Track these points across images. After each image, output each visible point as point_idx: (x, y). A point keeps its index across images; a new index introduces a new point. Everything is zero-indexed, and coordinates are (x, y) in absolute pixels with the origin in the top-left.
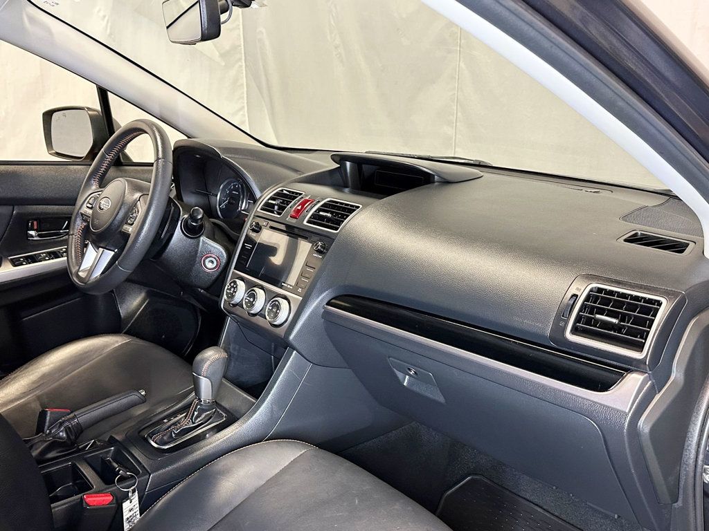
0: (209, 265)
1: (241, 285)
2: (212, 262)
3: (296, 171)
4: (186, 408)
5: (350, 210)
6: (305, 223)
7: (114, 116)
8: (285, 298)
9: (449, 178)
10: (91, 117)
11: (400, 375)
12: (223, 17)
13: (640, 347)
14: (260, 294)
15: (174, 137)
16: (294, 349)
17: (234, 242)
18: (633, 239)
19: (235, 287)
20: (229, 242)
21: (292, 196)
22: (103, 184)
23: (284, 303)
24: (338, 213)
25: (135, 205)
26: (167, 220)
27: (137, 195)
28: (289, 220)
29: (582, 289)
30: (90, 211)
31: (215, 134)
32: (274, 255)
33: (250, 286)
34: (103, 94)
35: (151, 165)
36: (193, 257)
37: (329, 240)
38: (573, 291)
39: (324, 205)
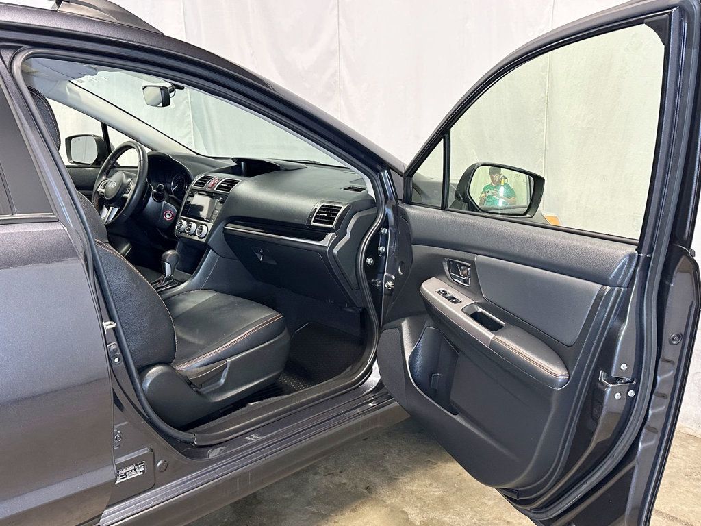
0: (168, 216)
1: (184, 223)
2: (169, 215)
3: (214, 167)
4: (159, 281)
5: (235, 182)
6: (215, 190)
7: (111, 141)
8: (205, 225)
9: (288, 168)
10: (97, 141)
11: (258, 255)
12: (171, 95)
13: (332, 223)
14: (194, 225)
15: (148, 151)
16: (210, 248)
17: (180, 204)
18: (349, 189)
19: (181, 224)
20: (178, 204)
21: (209, 178)
22: (108, 176)
23: (204, 227)
24: (230, 184)
25: (129, 184)
26: (145, 193)
27: (130, 180)
28: (207, 189)
29: (319, 206)
30: (104, 190)
31: (170, 148)
32: (202, 210)
33: (188, 222)
34: (104, 127)
35: (137, 168)
36: (159, 213)
37: (225, 196)
38: (316, 207)
39: (225, 181)
